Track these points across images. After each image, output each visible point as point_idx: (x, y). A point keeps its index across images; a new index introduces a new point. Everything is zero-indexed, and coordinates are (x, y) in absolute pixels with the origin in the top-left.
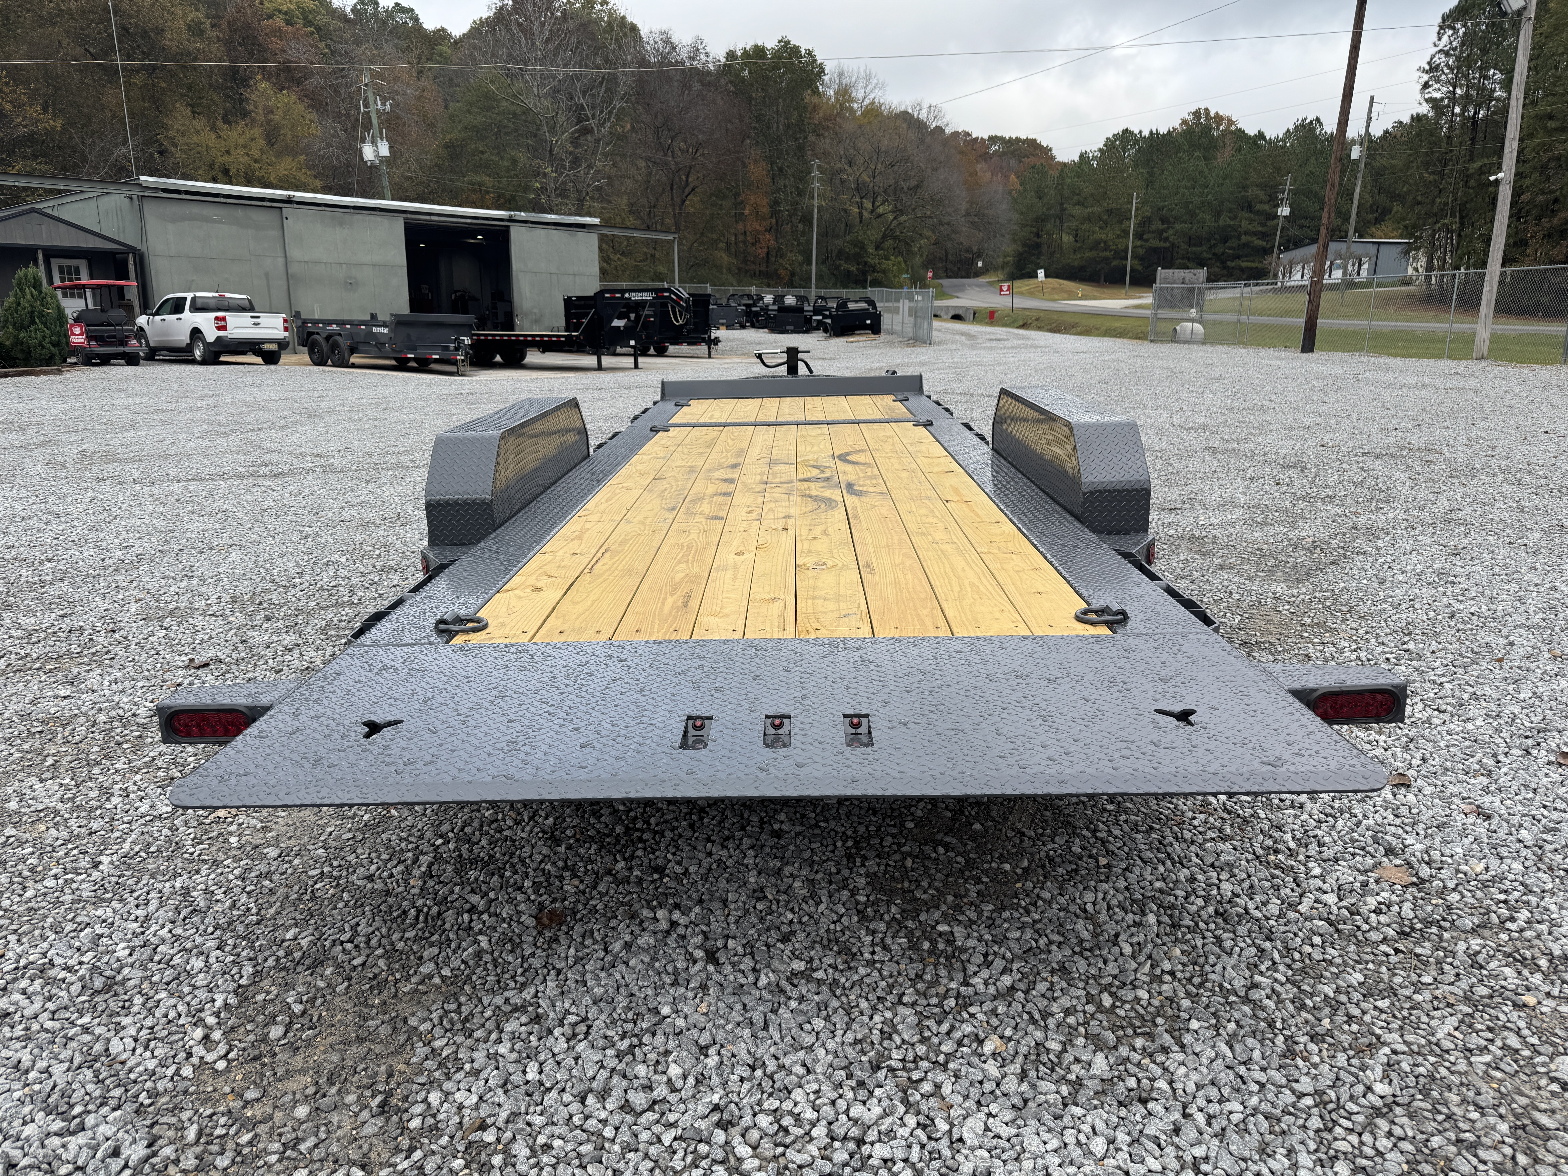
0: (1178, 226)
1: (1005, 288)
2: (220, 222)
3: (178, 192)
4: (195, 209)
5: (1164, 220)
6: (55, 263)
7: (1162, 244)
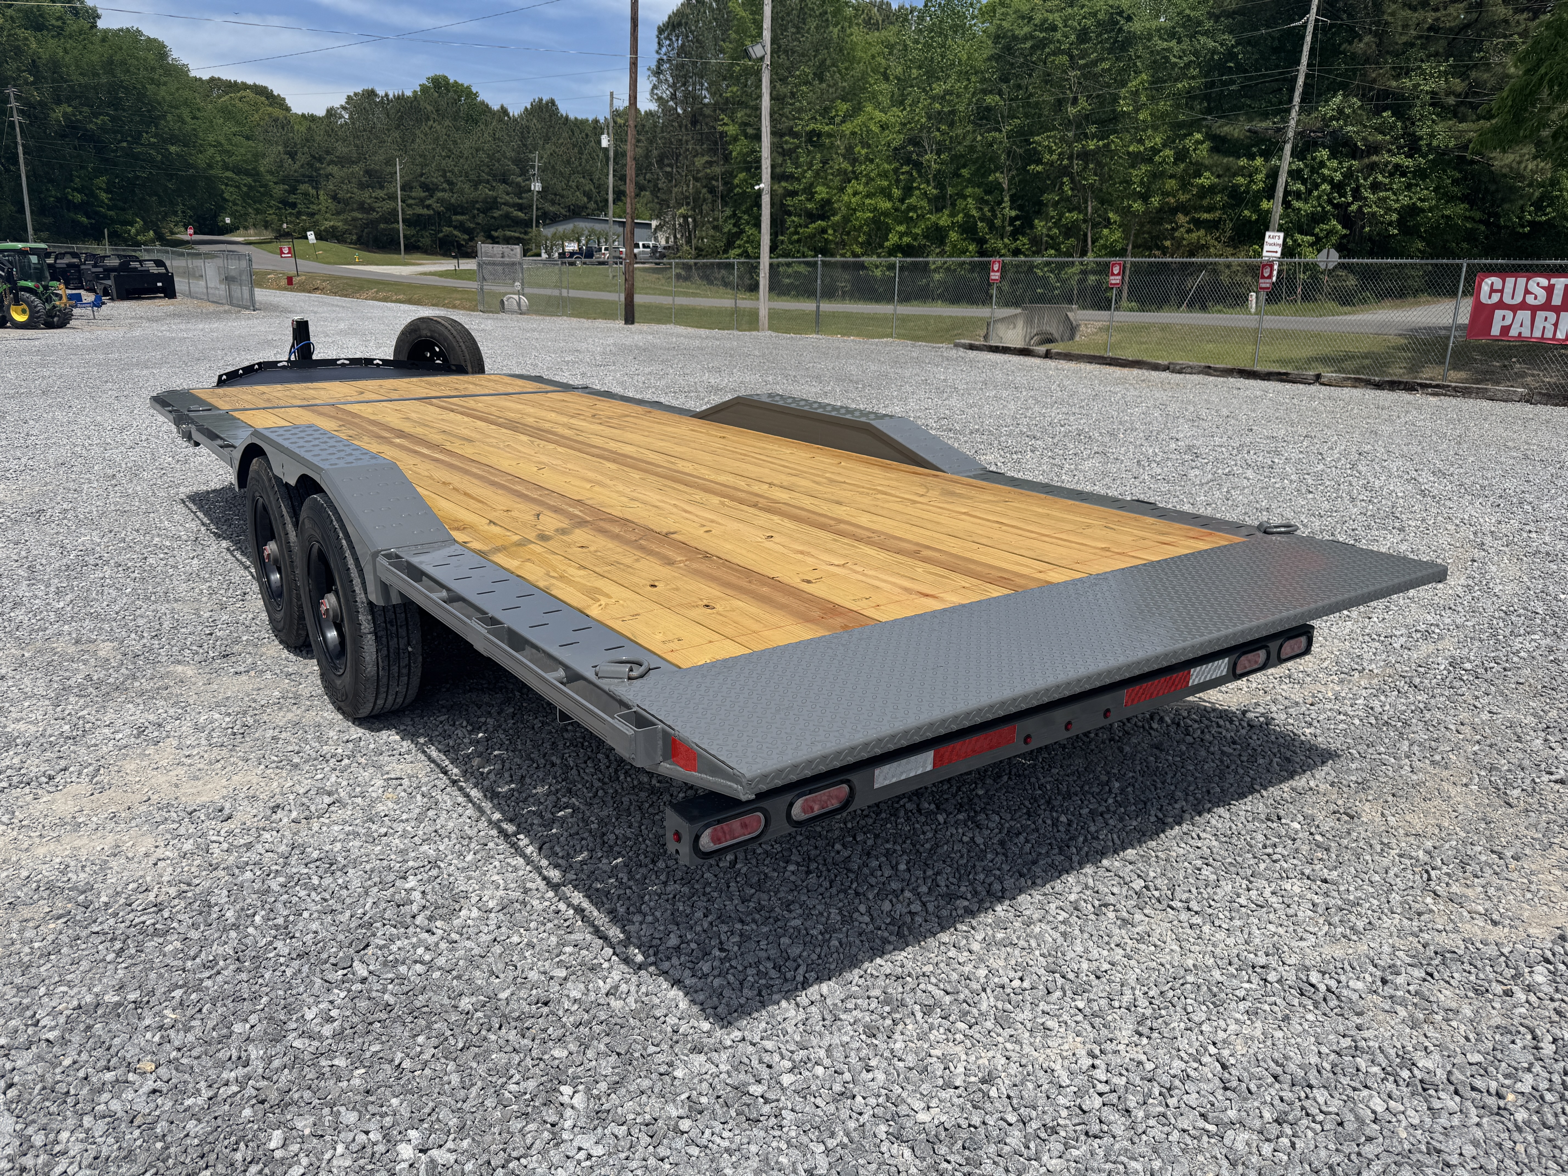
0: (440, 194)
1: (286, 251)
5: (425, 187)
7: (425, 211)
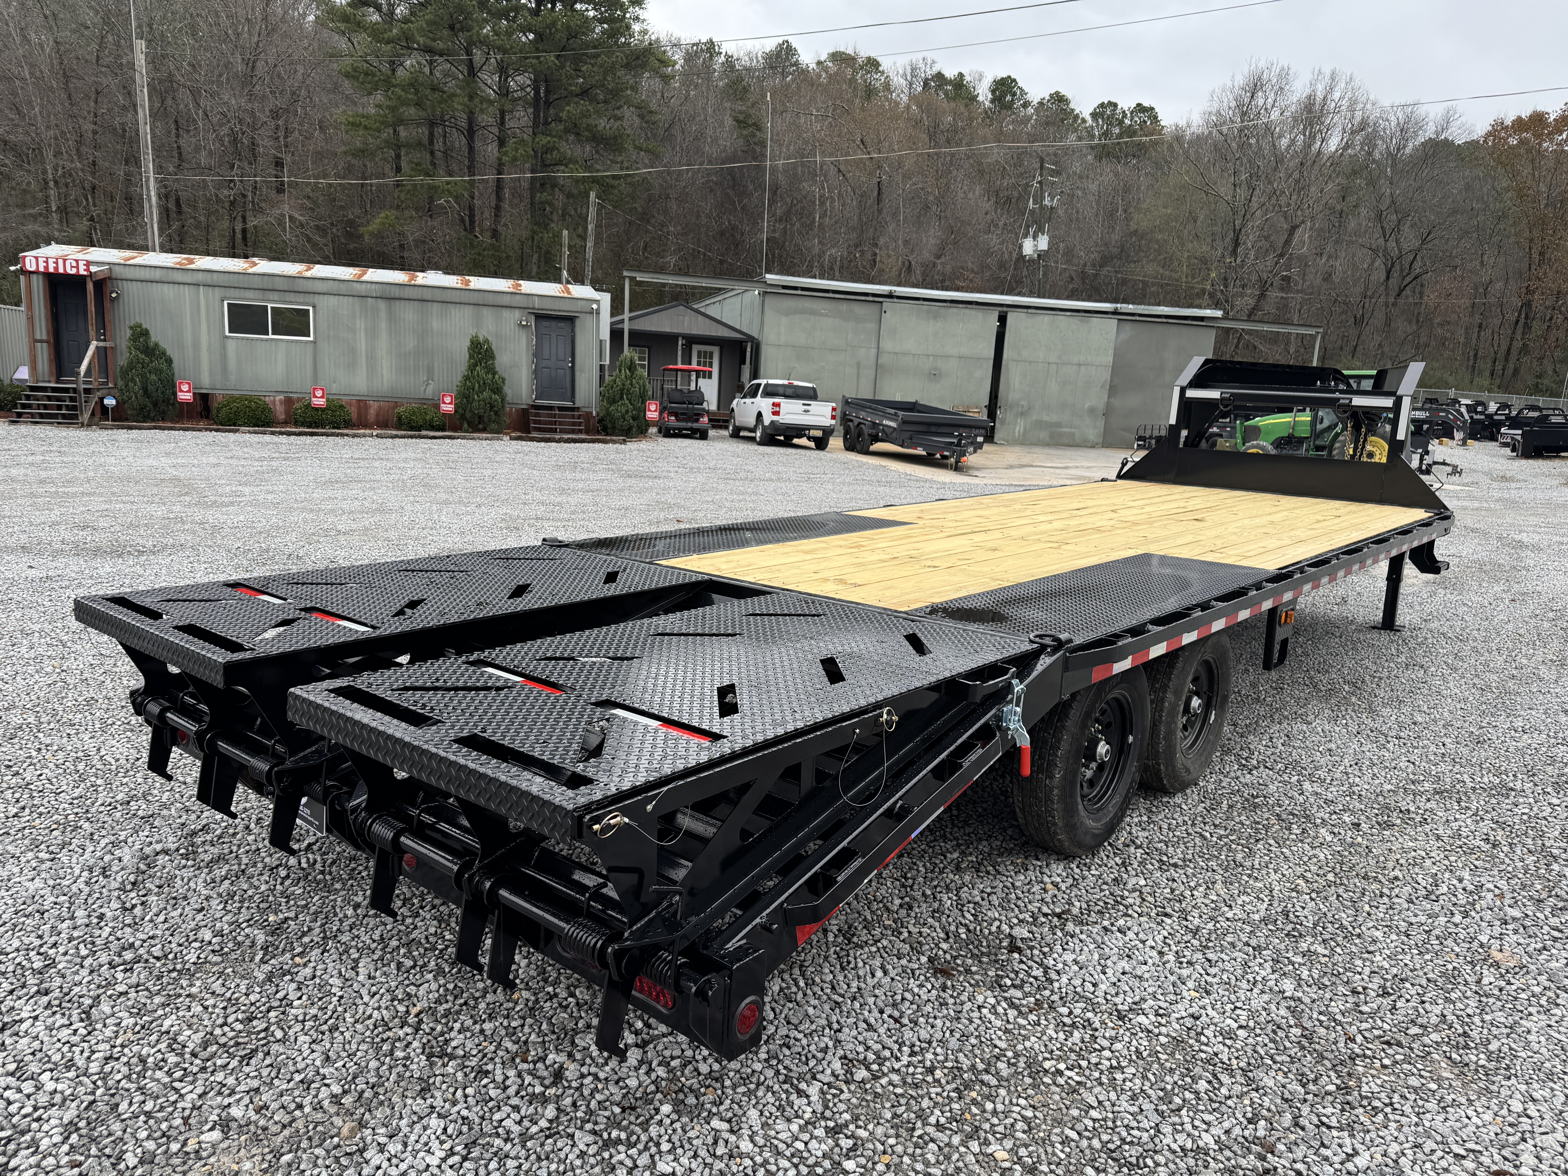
2: (826, 315)
3: (796, 288)
4: (807, 304)
6: (695, 349)
